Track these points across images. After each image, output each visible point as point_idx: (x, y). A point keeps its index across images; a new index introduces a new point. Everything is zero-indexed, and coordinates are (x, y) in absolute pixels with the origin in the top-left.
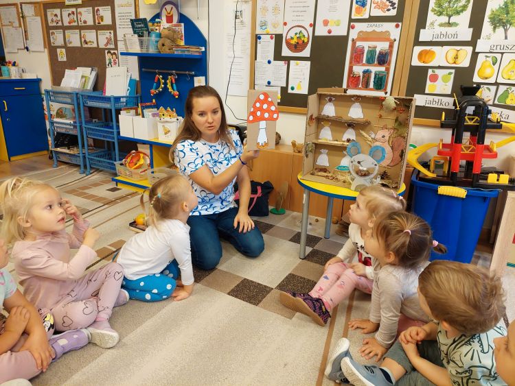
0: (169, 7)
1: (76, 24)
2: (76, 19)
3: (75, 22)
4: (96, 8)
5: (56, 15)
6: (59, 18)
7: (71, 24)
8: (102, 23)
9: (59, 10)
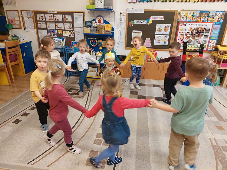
0: (99, 17)
1: (53, 20)
2: (53, 18)
4: (64, 15)
5: (42, 16)
6: (44, 17)
7: (50, 20)
8: (67, 21)
9: (44, 15)
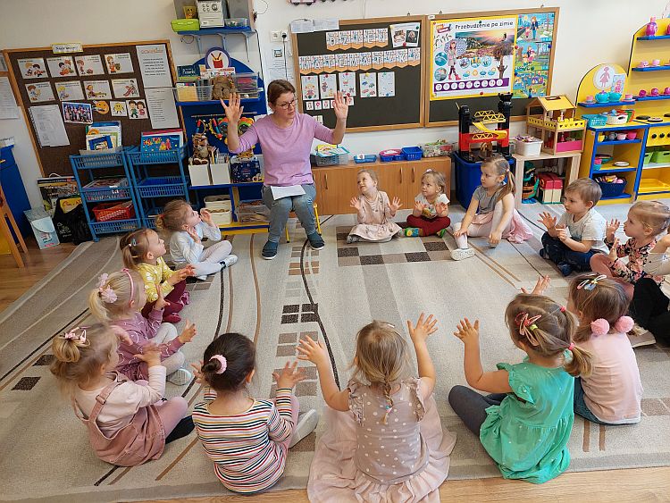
1: (75, 74)
3: (72, 72)
5: (36, 66)
7: (65, 75)
8: (118, 72)
9: (42, 60)
